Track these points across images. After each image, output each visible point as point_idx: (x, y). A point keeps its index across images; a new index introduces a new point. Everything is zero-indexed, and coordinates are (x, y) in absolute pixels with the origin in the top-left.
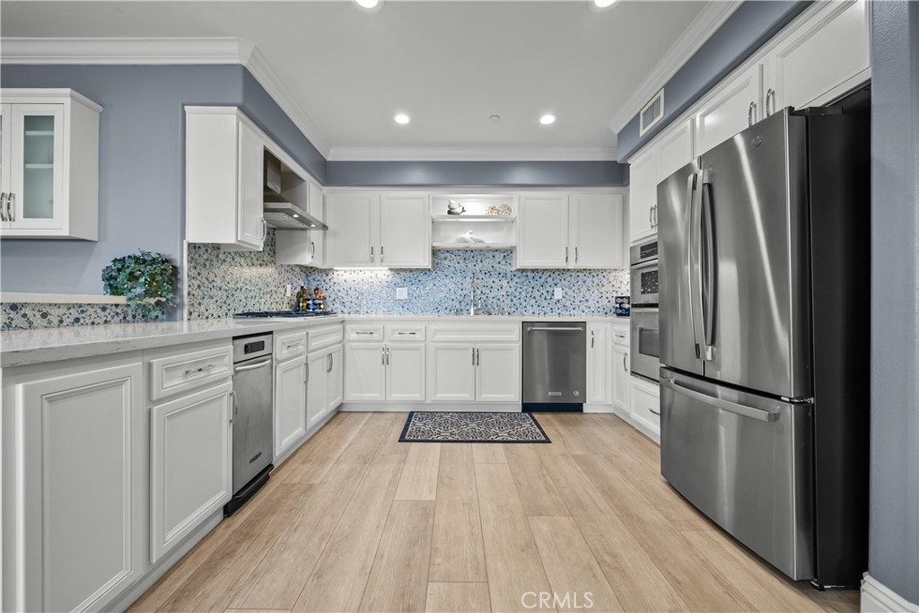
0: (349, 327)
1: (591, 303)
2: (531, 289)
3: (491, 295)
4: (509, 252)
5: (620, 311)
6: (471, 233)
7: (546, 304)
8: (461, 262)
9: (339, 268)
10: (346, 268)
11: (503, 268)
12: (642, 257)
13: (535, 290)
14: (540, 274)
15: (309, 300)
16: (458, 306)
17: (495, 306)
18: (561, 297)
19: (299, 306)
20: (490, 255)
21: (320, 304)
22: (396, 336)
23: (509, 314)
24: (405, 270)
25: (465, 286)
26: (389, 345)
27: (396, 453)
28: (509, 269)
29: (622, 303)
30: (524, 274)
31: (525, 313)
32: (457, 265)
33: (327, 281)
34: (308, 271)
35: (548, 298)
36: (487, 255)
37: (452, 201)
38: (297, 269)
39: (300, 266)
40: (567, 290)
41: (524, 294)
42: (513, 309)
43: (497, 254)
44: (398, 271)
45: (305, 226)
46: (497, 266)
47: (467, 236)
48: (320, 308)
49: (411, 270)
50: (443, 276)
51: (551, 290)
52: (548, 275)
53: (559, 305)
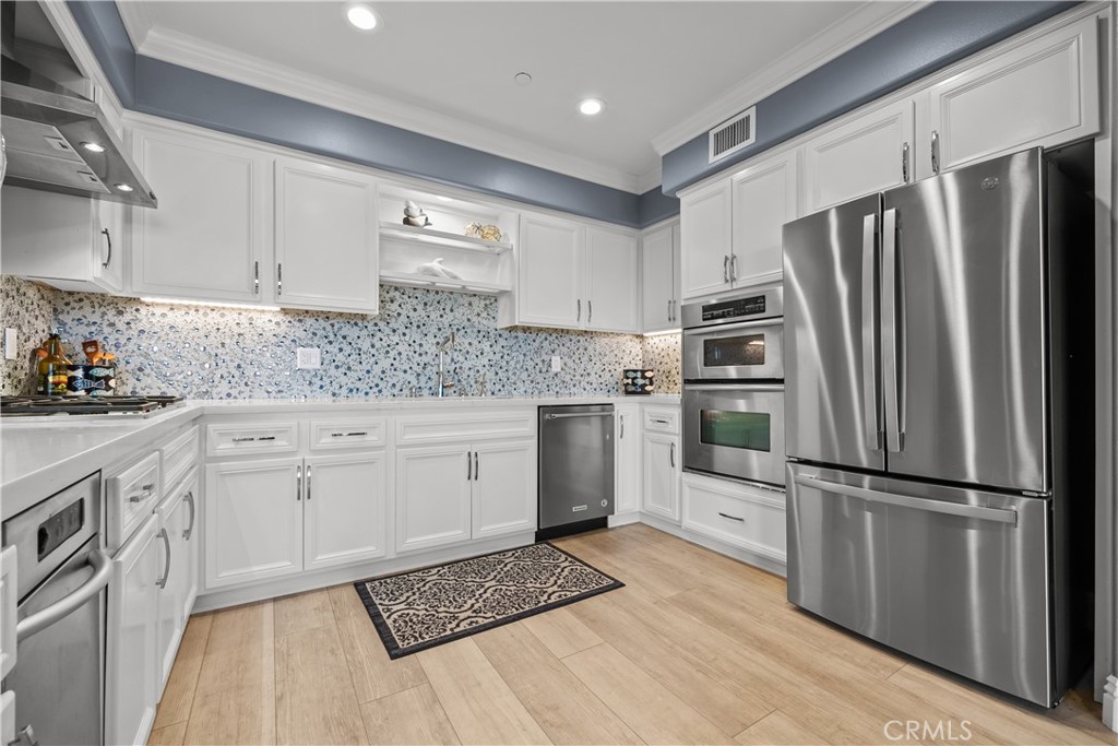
0: (211, 427)
1: (593, 378)
2: (522, 357)
3: (466, 365)
4: (492, 299)
5: (631, 388)
6: (440, 262)
7: (540, 379)
8: (420, 307)
9: (158, 300)
10: (176, 301)
11: (484, 323)
12: (704, 320)
13: (528, 358)
14: (534, 335)
15: (74, 368)
16: (414, 382)
17: (472, 382)
18: (559, 370)
19: (45, 383)
20: (466, 300)
21: (107, 378)
22: (327, 441)
23: (493, 393)
24: (316, 315)
25: (425, 348)
26: (310, 458)
27: (404, 688)
28: (492, 325)
29: (636, 378)
30: (513, 334)
31: (514, 392)
32: (412, 314)
33: (121, 325)
34: (59, 299)
35: (544, 370)
36: (461, 300)
37: (412, 204)
38: (31, 292)
39: (41, 287)
40: (566, 359)
41: (512, 363)
42: (499, 386)
43: (475, 301)
44: (300, 315)
45: (99, 185)
46: (475, 319)
47: (435, 265)
48: (108, 388)
49: (327, 316)
50: (387, 330)
51: (547, 358)
52: (543, 337)
53: (557, 381)
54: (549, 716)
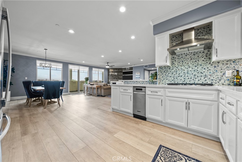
54: (121, 142)
